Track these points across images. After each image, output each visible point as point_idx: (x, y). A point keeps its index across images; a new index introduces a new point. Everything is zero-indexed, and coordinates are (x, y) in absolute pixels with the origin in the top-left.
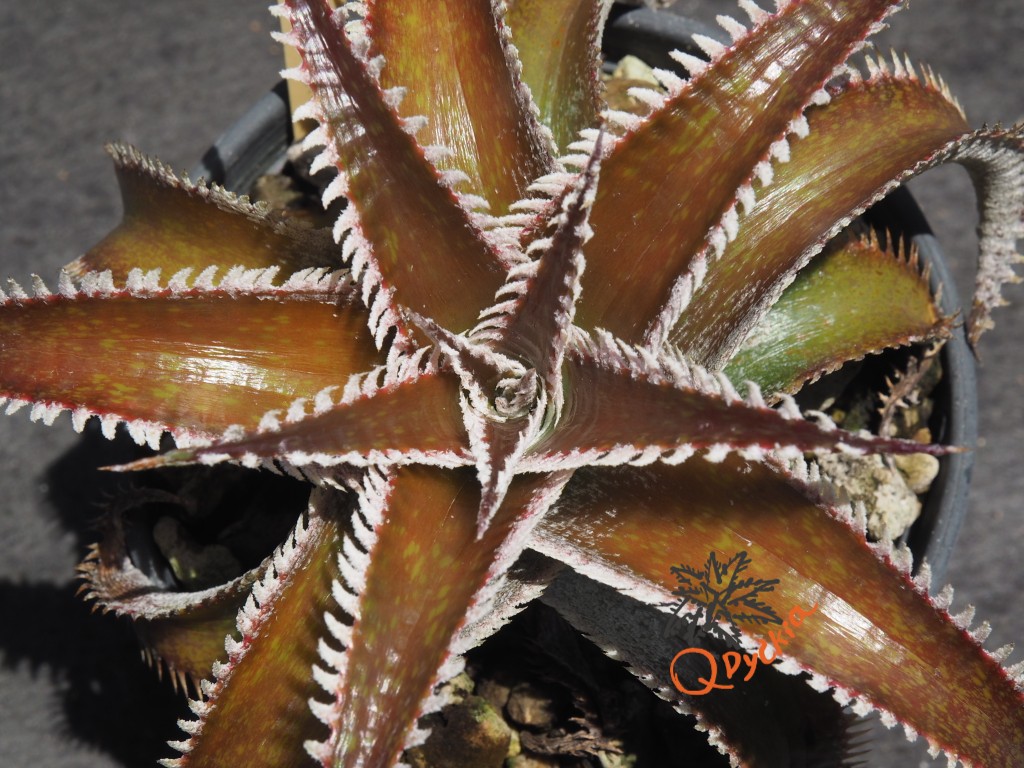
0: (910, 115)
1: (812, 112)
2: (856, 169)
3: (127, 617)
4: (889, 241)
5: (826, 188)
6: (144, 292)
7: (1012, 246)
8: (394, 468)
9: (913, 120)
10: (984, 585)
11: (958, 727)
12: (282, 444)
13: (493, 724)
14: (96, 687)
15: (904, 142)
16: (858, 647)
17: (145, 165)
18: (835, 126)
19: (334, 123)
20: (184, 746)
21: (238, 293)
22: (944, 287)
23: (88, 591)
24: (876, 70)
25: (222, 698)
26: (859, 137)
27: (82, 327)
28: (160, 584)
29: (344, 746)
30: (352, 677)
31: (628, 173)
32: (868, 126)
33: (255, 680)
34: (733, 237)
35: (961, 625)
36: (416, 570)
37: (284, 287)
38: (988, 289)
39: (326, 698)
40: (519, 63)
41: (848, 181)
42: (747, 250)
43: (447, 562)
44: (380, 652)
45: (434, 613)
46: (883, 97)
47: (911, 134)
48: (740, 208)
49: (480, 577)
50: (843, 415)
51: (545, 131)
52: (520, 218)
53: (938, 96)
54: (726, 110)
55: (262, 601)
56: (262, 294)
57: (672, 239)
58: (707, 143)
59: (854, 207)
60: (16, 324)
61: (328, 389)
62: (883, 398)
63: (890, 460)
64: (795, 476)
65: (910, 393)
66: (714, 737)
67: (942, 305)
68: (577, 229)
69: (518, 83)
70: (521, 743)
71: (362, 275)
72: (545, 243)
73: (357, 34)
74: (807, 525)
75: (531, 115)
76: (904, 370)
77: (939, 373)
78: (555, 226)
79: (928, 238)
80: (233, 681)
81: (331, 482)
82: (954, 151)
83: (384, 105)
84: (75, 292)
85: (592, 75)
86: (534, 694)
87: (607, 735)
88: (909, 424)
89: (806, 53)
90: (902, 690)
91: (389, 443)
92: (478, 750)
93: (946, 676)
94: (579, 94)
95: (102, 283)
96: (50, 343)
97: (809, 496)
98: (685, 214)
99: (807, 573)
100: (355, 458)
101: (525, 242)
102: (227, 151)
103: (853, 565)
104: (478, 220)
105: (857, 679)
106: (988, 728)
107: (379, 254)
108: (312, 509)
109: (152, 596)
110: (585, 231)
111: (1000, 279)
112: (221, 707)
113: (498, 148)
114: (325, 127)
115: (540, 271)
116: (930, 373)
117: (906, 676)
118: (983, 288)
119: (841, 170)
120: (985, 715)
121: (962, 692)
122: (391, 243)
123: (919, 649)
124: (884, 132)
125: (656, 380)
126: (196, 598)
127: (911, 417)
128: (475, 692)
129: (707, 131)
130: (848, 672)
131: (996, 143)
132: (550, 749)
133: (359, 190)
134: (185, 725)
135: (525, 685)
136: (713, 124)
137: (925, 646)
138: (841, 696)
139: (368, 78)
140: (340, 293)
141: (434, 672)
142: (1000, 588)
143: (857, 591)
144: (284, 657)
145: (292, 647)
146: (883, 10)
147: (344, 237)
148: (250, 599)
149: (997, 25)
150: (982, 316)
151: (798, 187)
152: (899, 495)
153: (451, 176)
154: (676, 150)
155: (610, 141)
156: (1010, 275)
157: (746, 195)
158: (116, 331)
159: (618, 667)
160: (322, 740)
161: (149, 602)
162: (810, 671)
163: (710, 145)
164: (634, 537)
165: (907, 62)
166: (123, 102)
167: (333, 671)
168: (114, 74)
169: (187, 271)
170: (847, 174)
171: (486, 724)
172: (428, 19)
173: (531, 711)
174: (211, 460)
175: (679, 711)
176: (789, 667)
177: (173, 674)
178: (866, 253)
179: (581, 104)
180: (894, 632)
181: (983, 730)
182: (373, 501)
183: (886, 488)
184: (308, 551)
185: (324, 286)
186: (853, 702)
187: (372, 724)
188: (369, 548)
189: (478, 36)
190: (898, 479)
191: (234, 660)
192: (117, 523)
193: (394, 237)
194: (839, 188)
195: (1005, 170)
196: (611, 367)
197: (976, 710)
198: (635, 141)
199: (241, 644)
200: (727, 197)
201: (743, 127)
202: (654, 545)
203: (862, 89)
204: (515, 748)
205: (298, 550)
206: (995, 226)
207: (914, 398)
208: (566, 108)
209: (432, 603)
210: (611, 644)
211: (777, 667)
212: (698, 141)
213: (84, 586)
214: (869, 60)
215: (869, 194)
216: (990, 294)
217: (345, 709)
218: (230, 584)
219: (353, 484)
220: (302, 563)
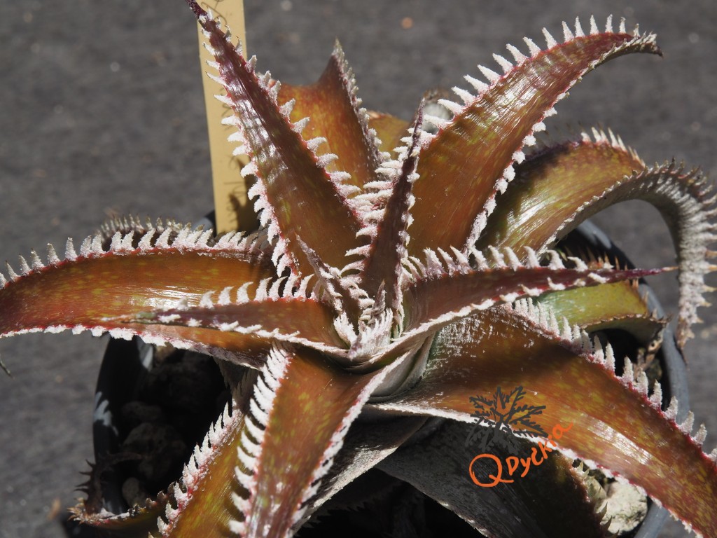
6: (123, 251)
7: (700, 280)
18: (575, 166)
19: (248, 130)
21: (185, 249)
24: (600, 138)
26: (592, 175)
27: (80, 282)
29: (260, 504)
30: (265, 459)
31: (441, 159)
32: (597, 169)
33: (195, 524)
35: (685, 432)
36: (308, 407)
37: (216, 247)
38: (688, 310)
39: (247, 471)
43: (328, 404)
44: (284, 448)
46: (605, 154)
55: (201, 463)
56: (200, 251)
58: (491, 136)
60: (35, 288)
61: (246, 285)
64: (563, 338)
68: (409, 177)
74: (574, 372)
83: (280, 115)
84: (76, 256)
90: (648, 478)
93: (679, 473)
95: (94, 246)
96: (58, 296)
97: (574, 350)
99: (577, 406)
103: (608, 394)
104: (343, 189)
106: (711, 516)
107: (278, 214)
108: (234, 403)
110: (414, 177)
111: (695, 303)
114: (241, 131)
115: (386, 217)
117: (650, 471)
118: (684, 309)
120: (708, 506)
121: (691, 487)
122: (286, 208)
123: (658, 453)
124: (608, 174)
129: (491, 129)
130: (609, 462)
131: (683, 187)
133: (265, 172)
137: (663, 450)
138: (607, 472)
139: (270, 99)
140: (253, 254)
141: (322, 454)
143: (612, 413)
147: (255, 199)
148: (192, 459)
150: (685, 328)
153: (325, 158)
154: (472, 140)
155: (428, 137)
156: (702, 301)
158: (103, 282)
160: (244, 498)
162: (583, 459)
163: (493, 138)
165: (620, 141)
167: (251, 455)
172: (308, 114)
180: (640, 441)
181: (708, 518)
182: (277, 365)
184: (232, 432)
185: (241, 247)
187: (278, 492)
188: (275, 389)
191: (181, 507)
193: (288, 206)
195: (691, 215)
196: (435, 276)
197: (702, 502)
198: (444, 137)
199: (186, 494)
200: (507, 161)
203: (591, 146)
205: (225, 430)
206: (688, 263)
210: (444, 500)
213: (73, 516)
216: (689, 314)
217: (260, 481)
220: (229, 440)
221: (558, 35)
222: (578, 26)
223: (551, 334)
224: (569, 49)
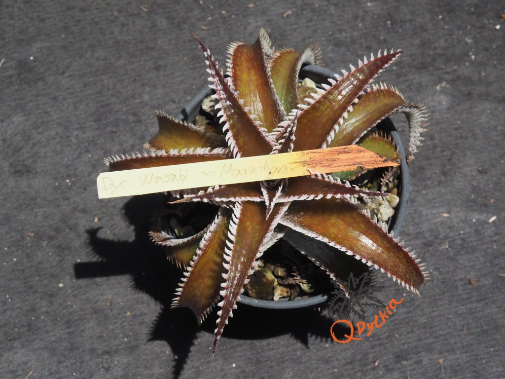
0: (385, 100)
1: (354, 104)
2: (369, 116)
3: (165, 246)
4: (382, 134)
5: (361, 122)
6: (174, 155)
7: (419, 135)
8: (242, 202)
9: (386, 101)
10: (425, 238)
11: (397, 270)
12: (213, 196)
13: (270, 276)
14: (143, 274)
15: (383, 108)
16: (369, 248)
17: (168, 117)
18: (363, 104)
19: (225, 109)
20: (185, 280)
21: (199, 155)
22: (400, 146)
23: (152, 239)
24: (375, 88)
25: (195, 266)
26: (370, 107)
27: (156, 165)
28: (172, 237)
29: (232, 275)
30: (233, 257)
31: (305, 121)
32: (373, 104)
33: (204, 261)
34: (333, 139)
35: (396, 242)
36: (249, 229)
38: (412, 147)
39: (227, 262)
40: (275, 90)
41: (367, 120)
42: (339, 139)
43: (258, 227)
44: (241, 250)
45: (254, 240)
46: (377, 95)
47: (385, 105)
48: (335, 131)
49: (266, 230)
50: (371, 185)
51: (282, 108)
52: (276, 133)
53: (394, 93)
54: (331, 104)
55: (206, 239)
56: (205, 155)
57: (317, 138)
58: (326, 112)
59: (368, 128)
62: (382, 180)
63: (384, 198)
64: (351, 202)
65: (390, 178)
66: (332, 276)
67: (399, 152)
68: (291, 137)
69: (274, 95)
70: (278, 282)
71: (233, 150)
72: (283, 141)
73: (230, 81)
74: (355, 215)
75: (278, 104)
76: (388, 172)
77: (399, 172)
78: (285, 136)
79: (395, 132)
80: (198, 261)
81: (225, 206)
82: (397, 111)
83: (239, 104)
84: (155, 155)
85: (295, 90)
86: (282, 267)
87: (302, 278)
88: (390, 187)
89: (353, 88)
90: (381, 260)
91: (241, 195)
92: (266, 283)
93: (393, 256)
94: (291, 95)
95: (162, 153)
97: (355, 208)
98: (320, 132)
99: (355, 228)
100: (232, 199)
101: (277, 140)
102: (188, 110)
103: (367, 226)
104: (264, 134)
105: (368, 257)
107: (238, 144)
108: (219, 214)
109: (172, 240)
110: (293, 138)
111: (416, 144)
112: (195, 269)
113: (269, 112)
114: (223, 110)
115: (281, 148)
116: (396, 172)
117: (382, 256)
119: (365, 116)
120: (404, 266)
121: (398, 260)
122: (241, 141)
123: (385, 248)
124: (378, 105)
125: (313, 177)
126: (185, 240)
127: (391, 185)
128: (264, 267)
129: (326, 109)
130: (366, 255)
131: (410, 107)
132: (286, 283)
133: (232, 127)
134: (185, 274)
135: (279, 264)
136: (327, 107)
137: (387, 248)
138: (364, 261)
139: (234, 97)
140: (227, 154)
141: (255, 255)
142: (430, 239)
143: (368, 233)
144: (212, 255)
145: (214, 252)
146: (373, 75)
147: (228, 140)
148: (203, 238)
149: (431, 53)
150: (411, 155)
151: (353, 122)
152: (387, 208)
153: (257, 123)
154: (318, 114)
155: (300, 112)
156: (419, 143)
157: (336, 127)
159: (305, 256)
160: (226, 274)
161: (171, 242)
162: (355, 254)
163: (327, 113)
164: (308, 220)
165: (385, 84)
166: (143, 85)
167: (228, 255)
168: (140, 76)
169: (186, 149)
170: (367, 117)
171: (268, 276)
172: (249, 75)
173: (281, 272)
174: (195, 200)
175: (322, 268)
176: (350, 253)
177: (177, 263)
178: (375, 139)
179: (292, 98)
180: (379, 244)
181: (404, 271)
182: (237, 211)
183: (383, 206)
184: (219, 225)
185: (222, 151)
186: (367, 262)
187: (239, 269)
188: (237, 223)
189: (263, 81)
190: (387, 203)
191: (199, 256)
192: (159, 220)
193: (242, 139)
194: (365, 121)
195: (414, 114)
197: (402, 265)
198: (306, 112)
199: (201, 251)
200: (332, 128)
201: (336, 108)
202: (314, 222)
203: (371, 93)
204: (276, 283)
205: (216, 225)
206: (413, 129)
207: (391, 180)
208: (288, 99)
209: (254, 238)
210: (303, 250)
211: (346, 253)
212: (324, 112)
213: (151, 238)
214: (373, 85)
215: (372, 124)
216: (413, 149)
217: (232, 266)
218: (195, 236)
219: (231, 206)
220: (217, 229)
221: (356, 65)
222: (365, 58)
223: (346, 199)
224: (360, 70)
